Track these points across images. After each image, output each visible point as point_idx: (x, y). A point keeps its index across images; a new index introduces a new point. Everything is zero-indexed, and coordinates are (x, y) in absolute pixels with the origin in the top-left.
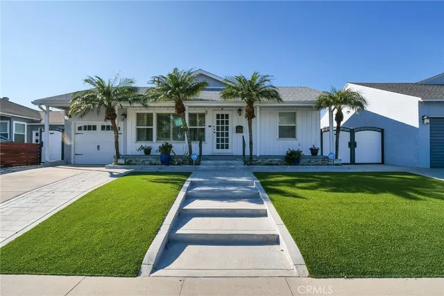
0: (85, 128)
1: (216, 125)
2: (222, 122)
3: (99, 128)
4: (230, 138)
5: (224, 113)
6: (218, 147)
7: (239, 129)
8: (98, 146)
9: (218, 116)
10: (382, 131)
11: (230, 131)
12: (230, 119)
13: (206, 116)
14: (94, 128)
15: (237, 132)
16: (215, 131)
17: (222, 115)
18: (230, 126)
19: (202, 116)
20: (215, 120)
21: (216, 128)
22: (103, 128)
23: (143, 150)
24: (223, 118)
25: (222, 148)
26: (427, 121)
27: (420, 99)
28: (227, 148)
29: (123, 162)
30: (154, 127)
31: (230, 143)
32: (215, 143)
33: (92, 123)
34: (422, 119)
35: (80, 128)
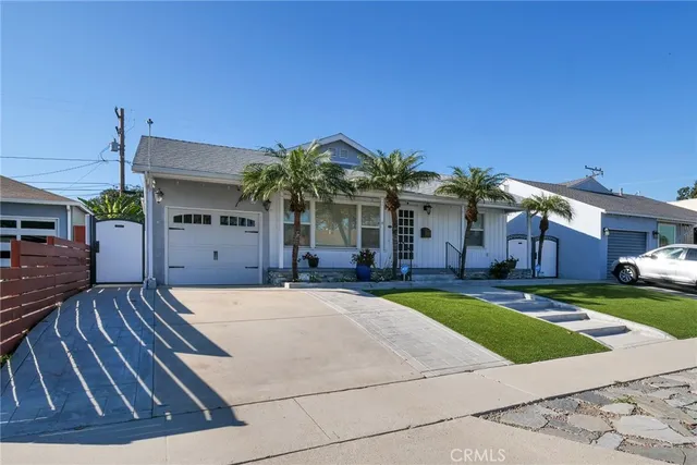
0: (188, 219)
1: (398, 226)
2: (406, 222)
3: (216, 220)
4: (414, 243)
5: (409, 208)
6: (400, 257)
7: (427, 232)
8: (216, 253)
9: (401, 212)
10: (557, 241)
11: (415, 235)
12: (415, 218)
14: (208, 220)
15: (423, 236)
17: (406, 212)
18: (414, 227)
21: (398, 229)
22: (224, 221)
23: (307, 261)
24: (406, 216)
25: (406, 257)
26: (607, 233)
27: (603, 211)
28: (411, 258)
29: (308, 278)
30: (313, 224)
31: (415, 252)
33: (203, 211)
34: (603, 231)
35: (177, 219)
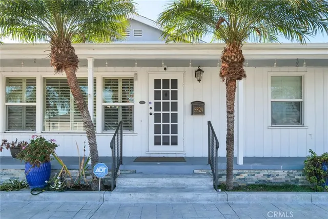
1: (153, 101)
2: (166, 95)
4: (180, 123)
5: (169, 76)
6: (157, 143)
7: (198, 108)
9: (157, 83)
11: (180, 112)
12: (180, 89)
13: (135, 82)
15: (193, 113)
16: (153, 111)
17: (166, 82)
18: (180, 101)
19: (128, 83)
20: (152, 90)
21: (153, 106)
24: (166, 86)
25: (166, 143)
28: (175, 143)
30: (39, 104)
31: (180, 135)
32: (152, 135)
